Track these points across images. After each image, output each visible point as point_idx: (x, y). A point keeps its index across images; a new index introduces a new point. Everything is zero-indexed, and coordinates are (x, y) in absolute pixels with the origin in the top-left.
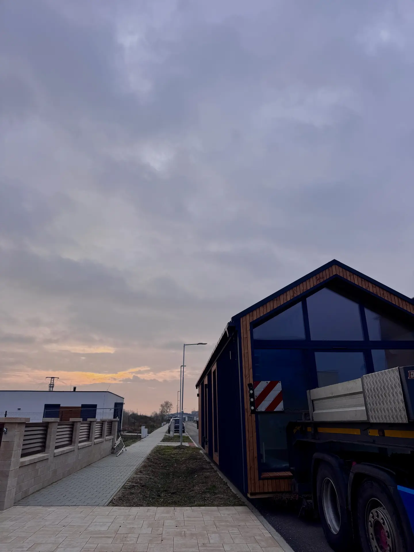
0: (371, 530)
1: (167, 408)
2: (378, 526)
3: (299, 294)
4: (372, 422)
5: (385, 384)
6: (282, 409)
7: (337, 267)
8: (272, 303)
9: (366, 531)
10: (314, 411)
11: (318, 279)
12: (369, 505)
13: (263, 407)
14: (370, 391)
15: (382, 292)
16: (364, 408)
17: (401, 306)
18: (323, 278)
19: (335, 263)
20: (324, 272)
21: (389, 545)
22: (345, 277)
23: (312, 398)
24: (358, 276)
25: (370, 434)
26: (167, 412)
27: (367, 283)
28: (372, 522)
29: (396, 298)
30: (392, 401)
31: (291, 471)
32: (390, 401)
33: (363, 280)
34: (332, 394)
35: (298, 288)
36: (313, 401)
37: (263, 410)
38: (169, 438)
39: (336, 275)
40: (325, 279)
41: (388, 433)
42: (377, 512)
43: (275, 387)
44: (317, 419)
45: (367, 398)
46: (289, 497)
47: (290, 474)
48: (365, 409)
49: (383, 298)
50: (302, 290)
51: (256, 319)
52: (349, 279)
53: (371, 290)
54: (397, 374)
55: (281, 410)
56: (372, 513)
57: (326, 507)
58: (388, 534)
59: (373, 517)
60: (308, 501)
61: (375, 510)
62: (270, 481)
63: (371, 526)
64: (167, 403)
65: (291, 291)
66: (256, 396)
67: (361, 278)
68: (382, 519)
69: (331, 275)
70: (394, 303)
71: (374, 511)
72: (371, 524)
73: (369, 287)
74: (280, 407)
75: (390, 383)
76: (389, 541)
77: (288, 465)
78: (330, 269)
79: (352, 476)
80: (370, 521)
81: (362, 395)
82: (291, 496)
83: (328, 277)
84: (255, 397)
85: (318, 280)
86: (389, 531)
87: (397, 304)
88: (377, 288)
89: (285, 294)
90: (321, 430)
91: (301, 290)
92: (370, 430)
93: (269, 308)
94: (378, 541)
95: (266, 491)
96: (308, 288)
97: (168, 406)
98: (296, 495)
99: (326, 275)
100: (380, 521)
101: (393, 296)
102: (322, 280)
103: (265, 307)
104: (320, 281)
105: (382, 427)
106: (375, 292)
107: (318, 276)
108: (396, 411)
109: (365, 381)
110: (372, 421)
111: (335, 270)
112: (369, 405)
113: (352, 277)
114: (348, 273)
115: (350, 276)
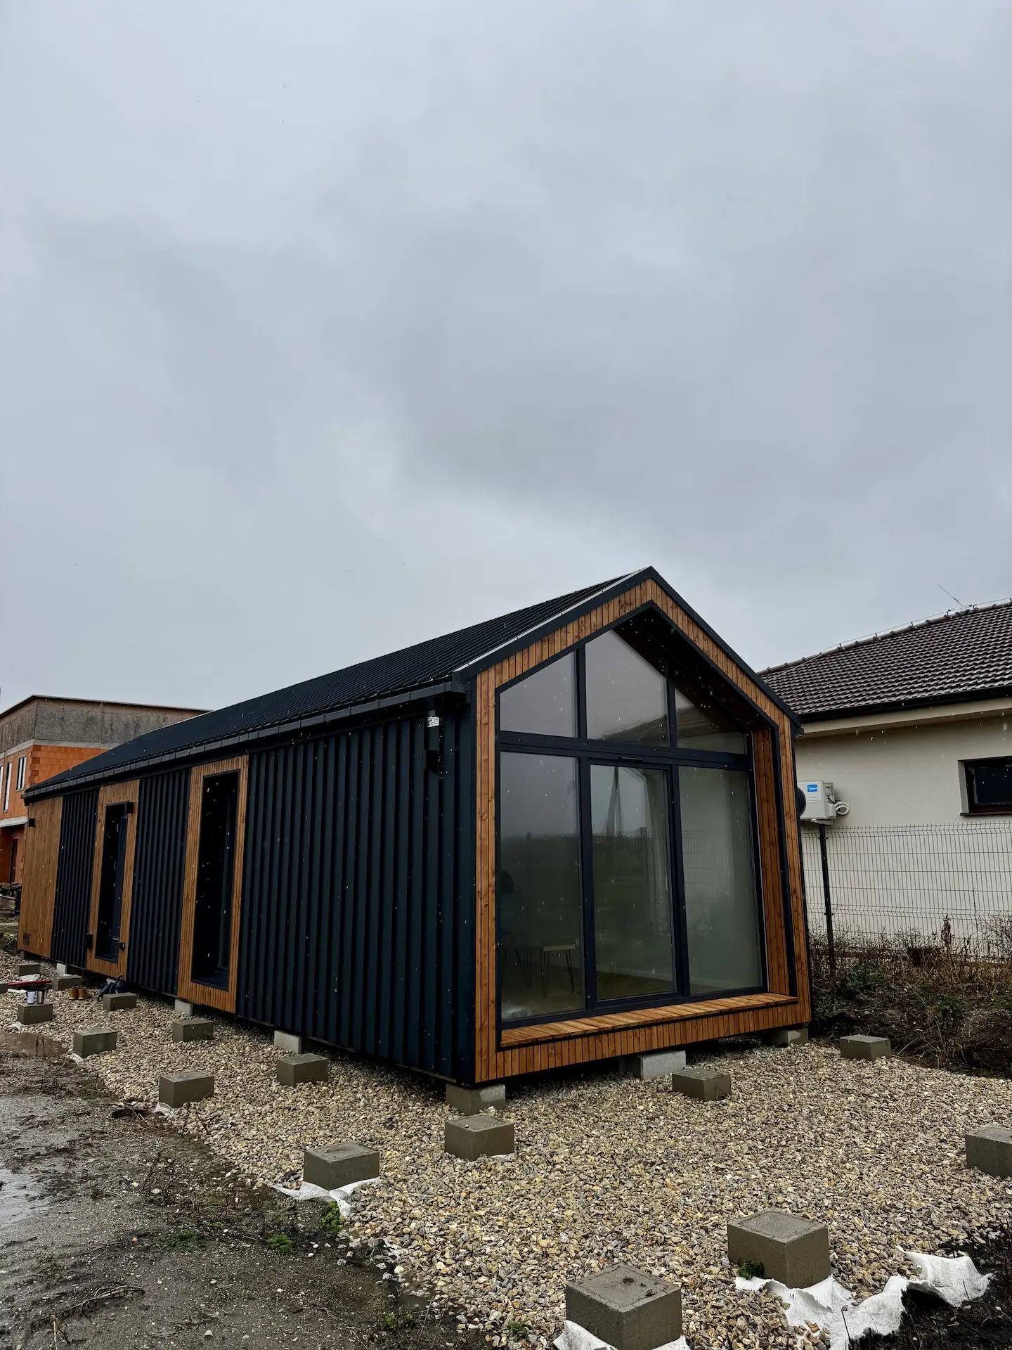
7: (654, 584)
8: (540, 645)
11: (623, 606)
18: (631, 604)
19: (650, 574)
20: (633, 592)
22: (665, 610)
24: (685, 612)
27: (695, 627)
33: (691, 621)
39: (651, 601)
40: (634, 607)
49: (717, 664)
51: (507, 680)
52: (670, 615)
53: (701, 646)
62: (516, 1053)
67: (690, 617)
69: (644, 601)
70: (730, 676)
78: (643, 586)
83: (638, 605)
85: (621, 608)
87: (735, 681)
88: (710, 642)
93: (534, 656)
99: (636, 597)
102: (628, 610)
107: (622, 598)
111: (650, 592)
113: (675, 611)
114: (670, 602)
115: (672, 608)
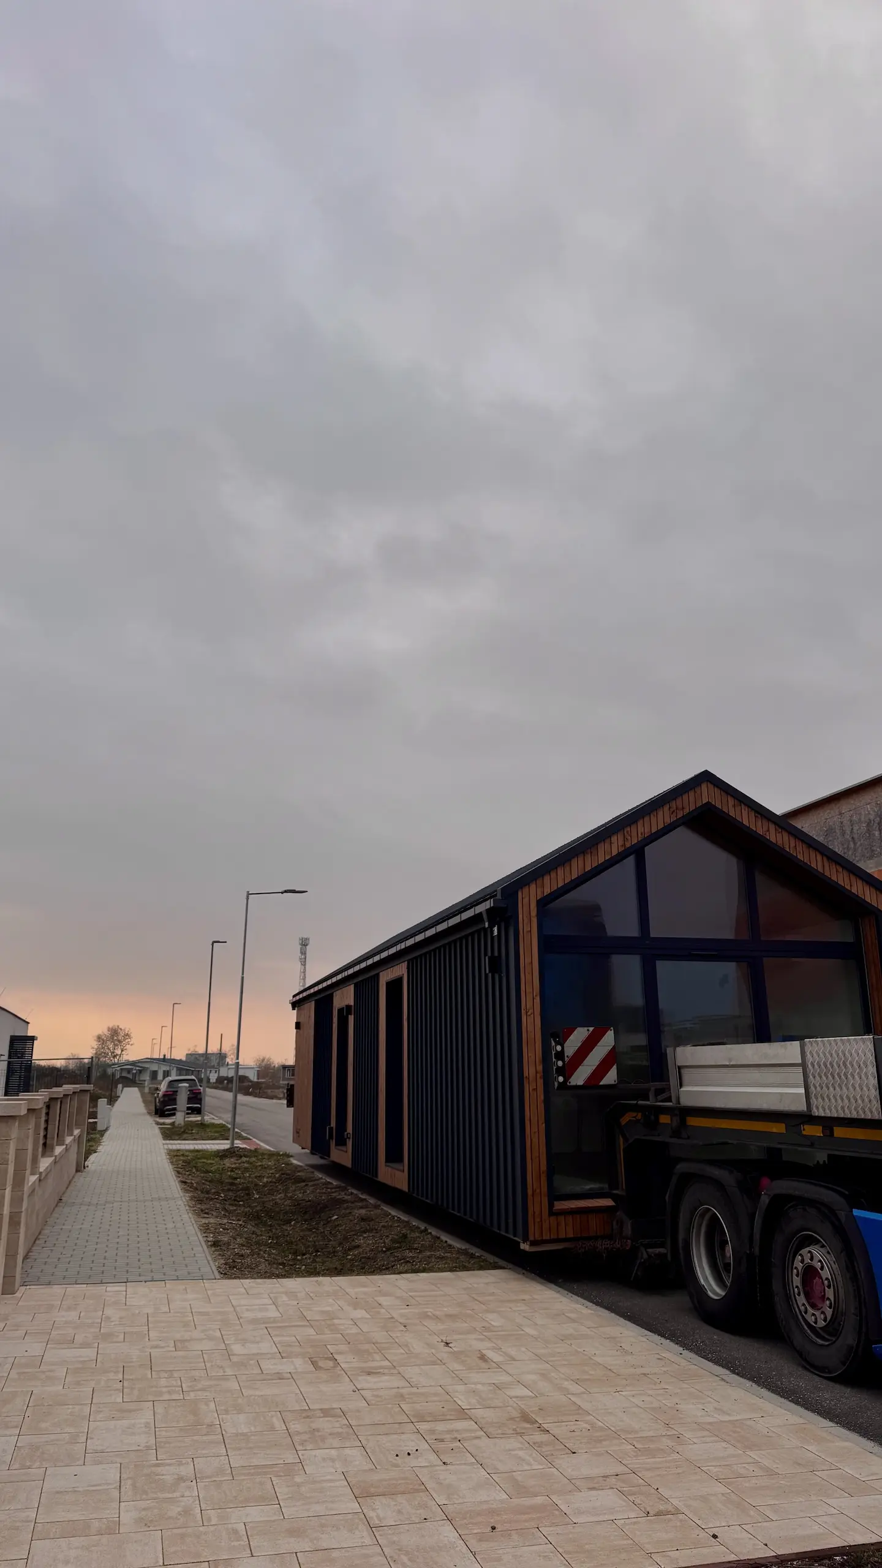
0: (797, 1281)
1: (115, 1045)
2: (810, 1273)
3: (635, 841)
4: (817, 1114)
5: (846, 1059)
6: (615, 1081)
7: (711, 786)
8: (582, 858)
9: (786, 1284)
10: (681, 1086)
11: (674, 811)
12: (794, 1244)
13: (579, 1078)
14: (816, 1066)
15: (793, 845)
16: (802, 1091)
17: (827, 874)
18: (683, 808)
19: (706, 777)
20: (685, 797)
21: (828, 1299)
22: (725, 810)
23: (679, 1063)
24: (749, 807)
25: (804, 1133)
26: (114, 1057)
27: (765, 822)
28: (800, 1269)
29: (819, 857)
30: (857, 1086)
31: (614, 1197)
32: (853, 1085)
33: (759, 816)
34: (731, 1061)
35: (634, 827)
36: (680, 1068)
37: (580, 1083)
38: (173, 1128)
39: (708, 803)
40: (687, 811)
41: (839, 1132)
42: (810, 1252)
43: (603, 1038)
44: (685, 1101)
45: (811, 1077)
46: (610, 1245)
47: (608, 1202)
48: (804, 1091)
49: (795, 855)
50: (642, 834)
51: (549, 892)
52: (732, 814)
53: (773, 839)
54: (871, 1046)
55: (613, 1083)
56: (801, 1255)
57: (697, 1257)
58: (829, 1282)
59: (802, 1261)
60: (650, 1250)
61: (808, 1249)
62: (570, 1219)
63: (797, 1276)
64: (114, 1032)
65: (620, 836)
66: (567, 1056)
67: (756, 812)
68: (820, 1261)
69: (699, 804)
70: (814, 865)
71: (804, 1251)
72: (798, 1271)
73: (768, 830)
74: (611, 1077)
75: (857, 1058)
76: (830, 1293)
77: (606, 1186)
78: (698, 790)
79: (765, 1200)
80: (796, 1268)
81: (800, 1069)
82: (614, 1243)
83: (692, 808)
84: (566, 1059)
85: (672, 813)
86: (830, 1278)
87: (820, 869)
88: (785, 835)
89: (608, 841)
90: (693, 1121)
91: (640, 835)
92: (806, 1127)
93: (576, 869)
94: (808, 1296)
95: (562, 1236)
96: (653, 831)
97: (120, 1041)
98: (627, 1241)
99: (690, 803)
100: (816, 1266)
101: (813, 854)
102: (680, 815)
103: (568, 868)
104: (676, 816)
105: (829, 1123)
106: (780, 843)
107: (673, 804)
108: (863, 1101)
109: (808, 1049)
110: (816, 1112)
111: (706, 795)
112: (812, 1088)
113: (738, 809)
114: (731, 801)
115: (734, 806)
